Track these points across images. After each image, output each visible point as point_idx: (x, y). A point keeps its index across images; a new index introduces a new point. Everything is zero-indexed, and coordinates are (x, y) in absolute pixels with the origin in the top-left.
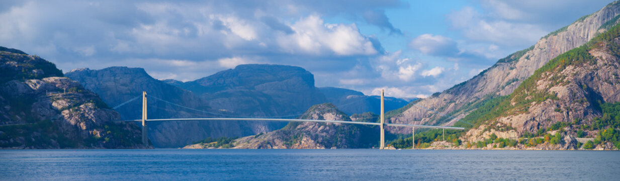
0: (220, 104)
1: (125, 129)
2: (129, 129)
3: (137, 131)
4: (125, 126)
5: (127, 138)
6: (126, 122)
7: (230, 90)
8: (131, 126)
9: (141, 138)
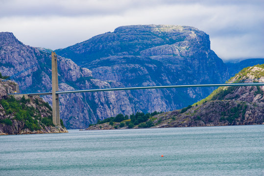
0: (100, 74)
1: (29, 105)
2: (34, 105)
3: (43, 108)
4: (28, 101)
5: (34, 118)
6: (29, 96)
7: (112, 57)
8: (36, 102)
9: (51, 118)
